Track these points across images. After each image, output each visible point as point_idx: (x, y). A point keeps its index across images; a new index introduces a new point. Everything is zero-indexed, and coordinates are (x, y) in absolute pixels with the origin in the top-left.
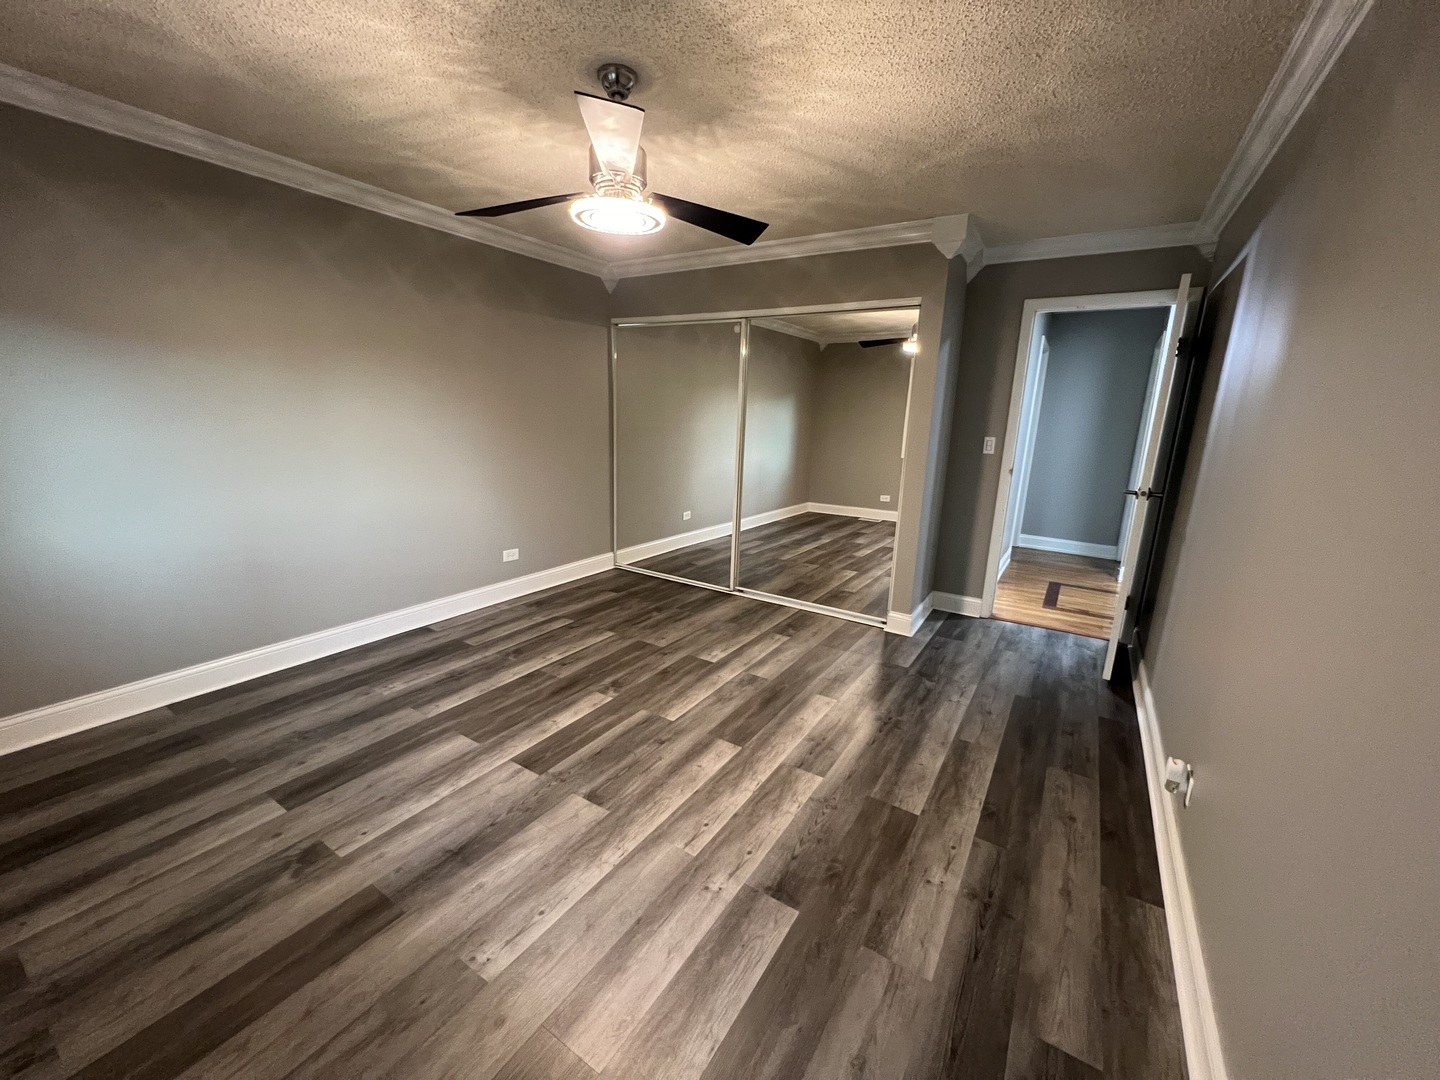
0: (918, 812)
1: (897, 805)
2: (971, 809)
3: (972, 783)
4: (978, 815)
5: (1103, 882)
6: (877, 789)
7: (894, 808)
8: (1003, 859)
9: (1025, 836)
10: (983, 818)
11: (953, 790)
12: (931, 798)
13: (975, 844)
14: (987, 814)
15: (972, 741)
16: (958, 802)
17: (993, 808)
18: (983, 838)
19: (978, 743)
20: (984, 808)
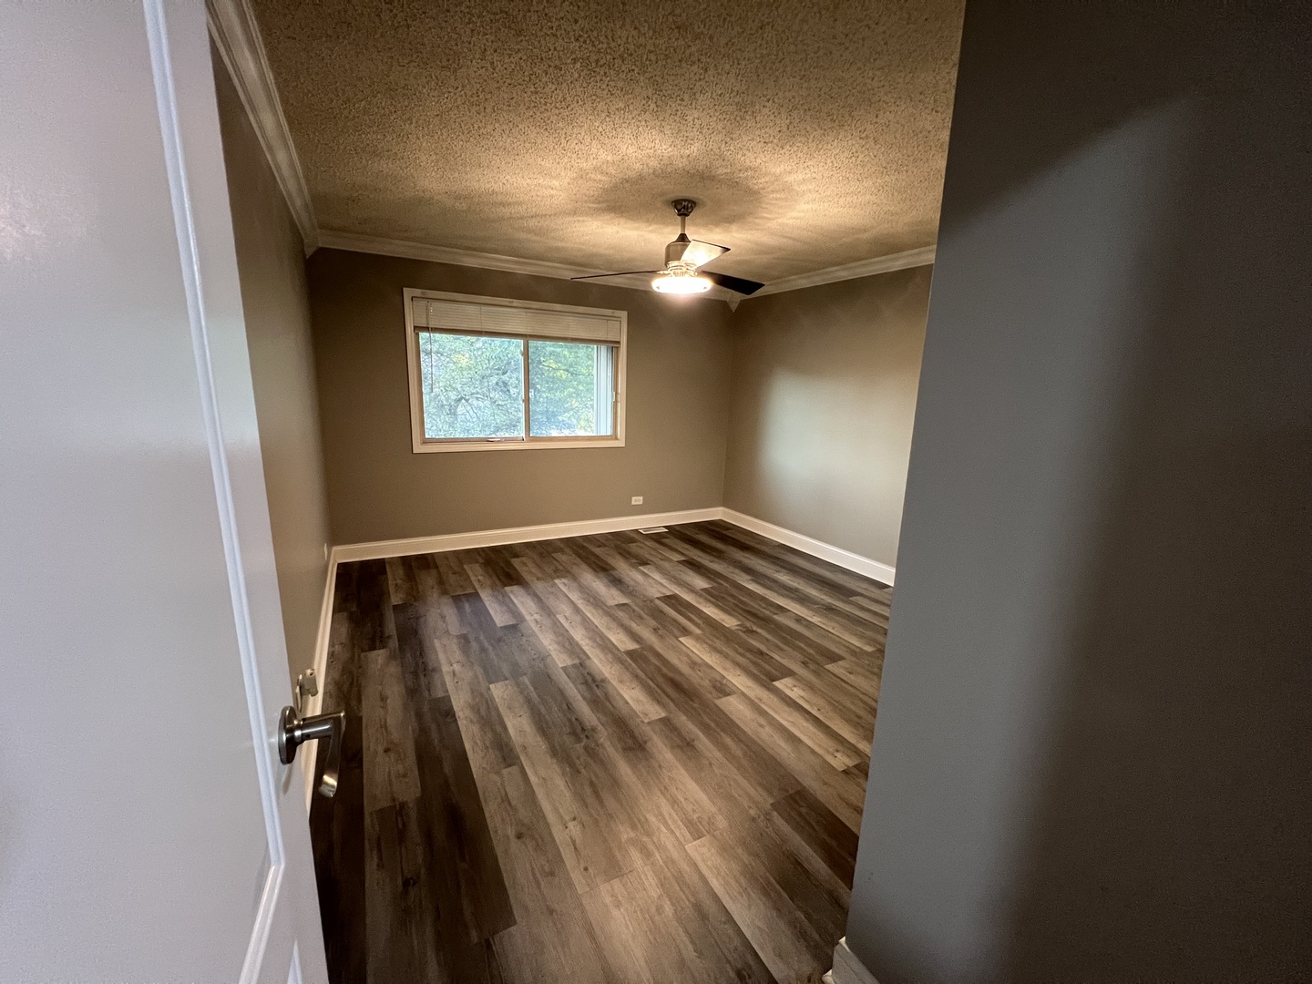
0: (492, 686)
1: (507, 682)
2: (462, 710)
3: (475, 729)
4: (455, 708)
5: (360, 719)
6: (527, 682)
7: (506, 679)
8: (426, 694)
9: (419, 715)
10: (452, 708)
11: (483, 713)
12: (492, 699)
13: (447, 691)
14: (450, 713)
15: (505, 772)
16: (475, 709)
17: (448, 720)
18: (444, 698)
19: (498, 773)
20: (454, 715)
